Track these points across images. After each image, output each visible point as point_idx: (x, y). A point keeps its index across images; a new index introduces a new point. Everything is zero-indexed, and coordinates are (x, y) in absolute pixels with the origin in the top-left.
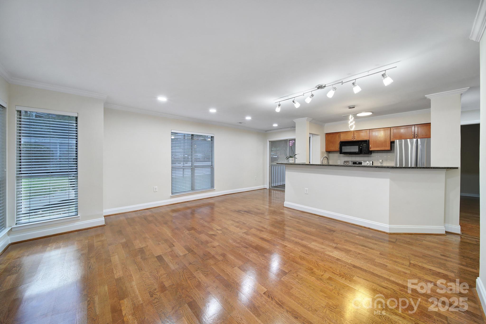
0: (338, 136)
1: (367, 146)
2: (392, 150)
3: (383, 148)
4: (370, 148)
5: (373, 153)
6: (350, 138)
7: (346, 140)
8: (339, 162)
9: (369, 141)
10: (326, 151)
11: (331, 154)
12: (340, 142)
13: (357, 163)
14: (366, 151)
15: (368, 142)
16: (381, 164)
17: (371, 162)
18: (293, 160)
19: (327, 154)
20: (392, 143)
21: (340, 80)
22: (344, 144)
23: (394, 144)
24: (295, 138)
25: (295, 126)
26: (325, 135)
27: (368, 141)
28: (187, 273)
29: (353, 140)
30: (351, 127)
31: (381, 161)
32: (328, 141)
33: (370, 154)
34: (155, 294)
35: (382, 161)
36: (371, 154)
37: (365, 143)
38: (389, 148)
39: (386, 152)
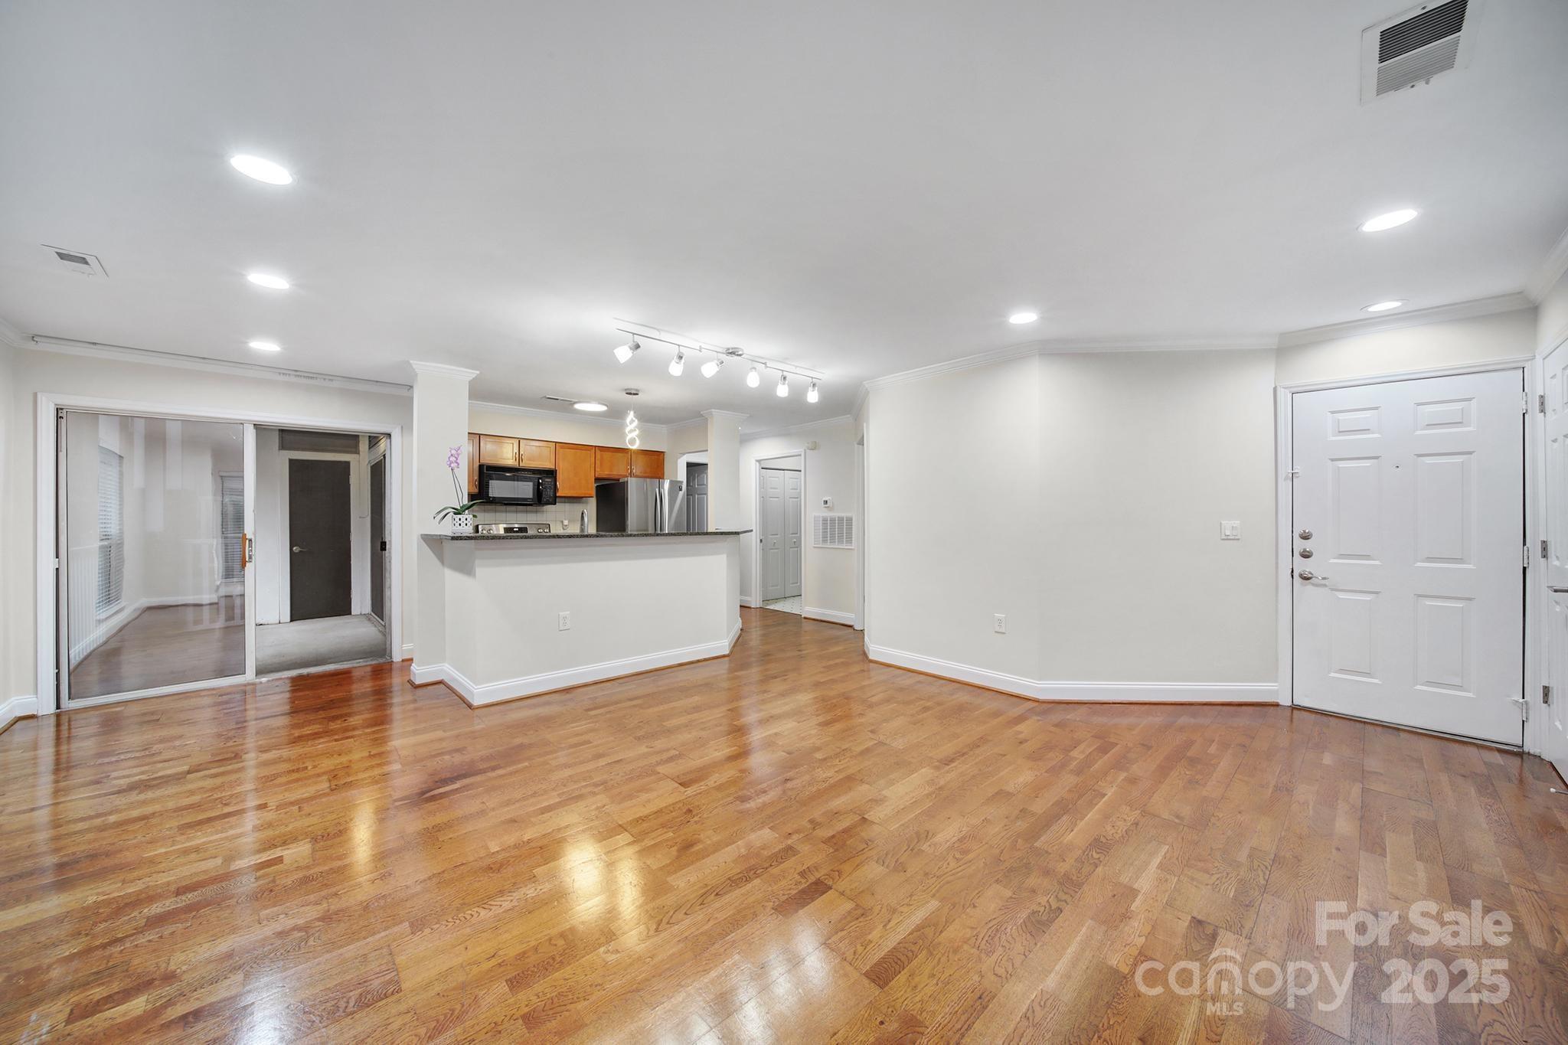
1: (554, 484)
3: (583, 492)
4: (558, 490)
6: (507, 457)
12: (480, 466)
14: (550, 497)
18: (469, 524)
21: (762, 358)
28: (939, 868)
29: (515, 463)
30: (632, 441)
31: (566, 523)
34: (1048, 907)
37: (549, 478)
38: (592, 493)
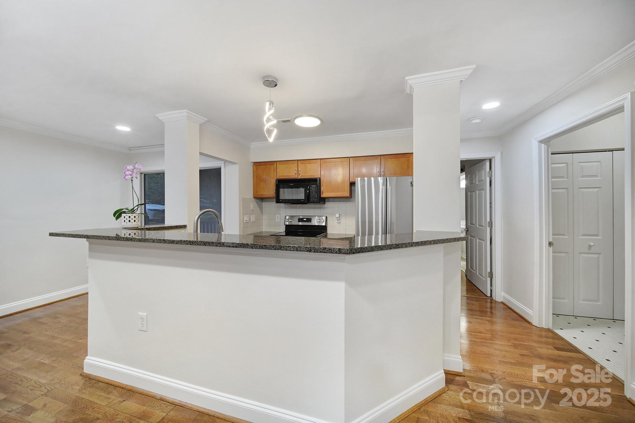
0: (274, 169)
1: (318, 188)
2: (352, 197)
3: (340, 193)
4: (322, 192)
5: (327, 201)
6: (291, 173)
7: (286, 176)
8: (278, 217)
9: (320, 179)
10: (254, 197)
11: (265, 203)
12: (276, 180)
13: (304, 219)
14: (315, 198)
15: (318, 182)
16: (338, 220)
17: (324, 218)
19: (256, 202)
20: (352, 184)
22: (282, 183)
23: (355, 187)
24: (164, 170)
25: (163, 145)
26: (253, 166)
27: (318, 180)
29: (296, 177)
31: (337, 215)
32: (257, 177)
33: (323, 203)
35: (340, 216)
36: (325, 204)
37: (314, 184)
38: (347, 194)
39: (344, 199)
